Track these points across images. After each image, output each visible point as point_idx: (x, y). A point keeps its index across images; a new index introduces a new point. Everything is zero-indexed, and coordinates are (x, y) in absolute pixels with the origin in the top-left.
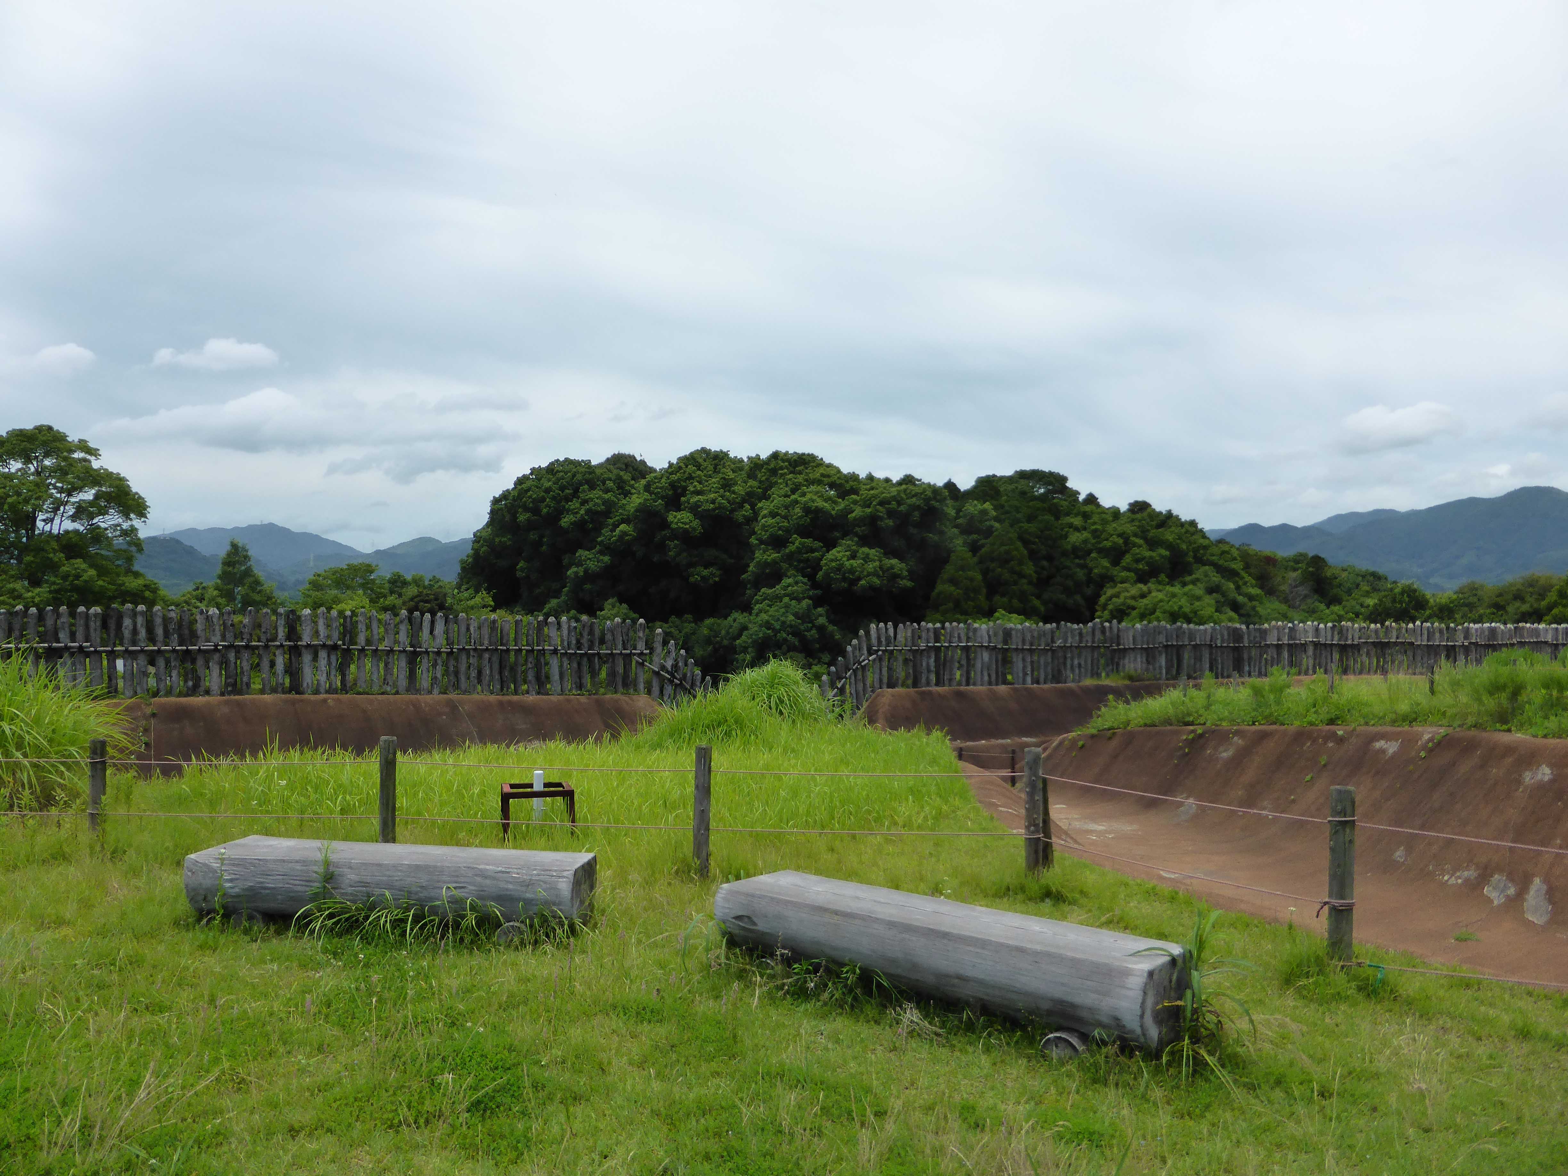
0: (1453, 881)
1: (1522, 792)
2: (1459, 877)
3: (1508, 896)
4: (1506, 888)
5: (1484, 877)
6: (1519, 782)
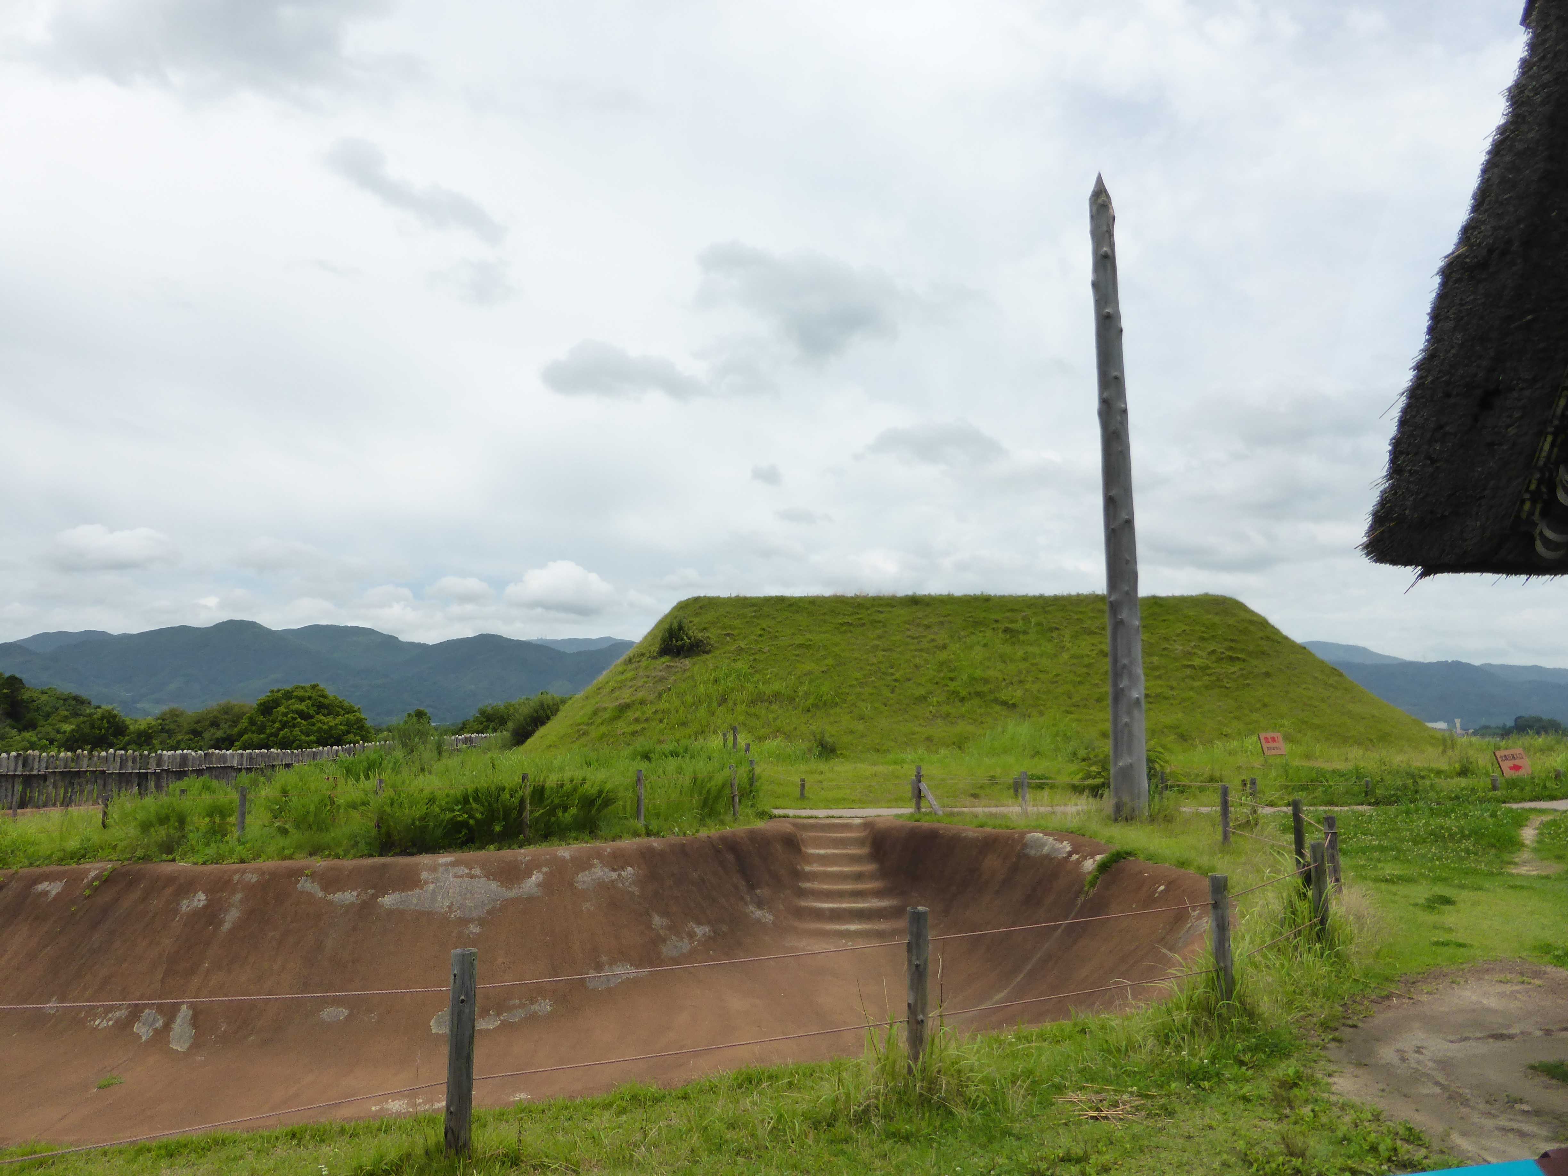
0: (104, 1024)
2: (110, 1019)
3: (156, 1030)
4: (155, 1020)
5: (135, 1015)
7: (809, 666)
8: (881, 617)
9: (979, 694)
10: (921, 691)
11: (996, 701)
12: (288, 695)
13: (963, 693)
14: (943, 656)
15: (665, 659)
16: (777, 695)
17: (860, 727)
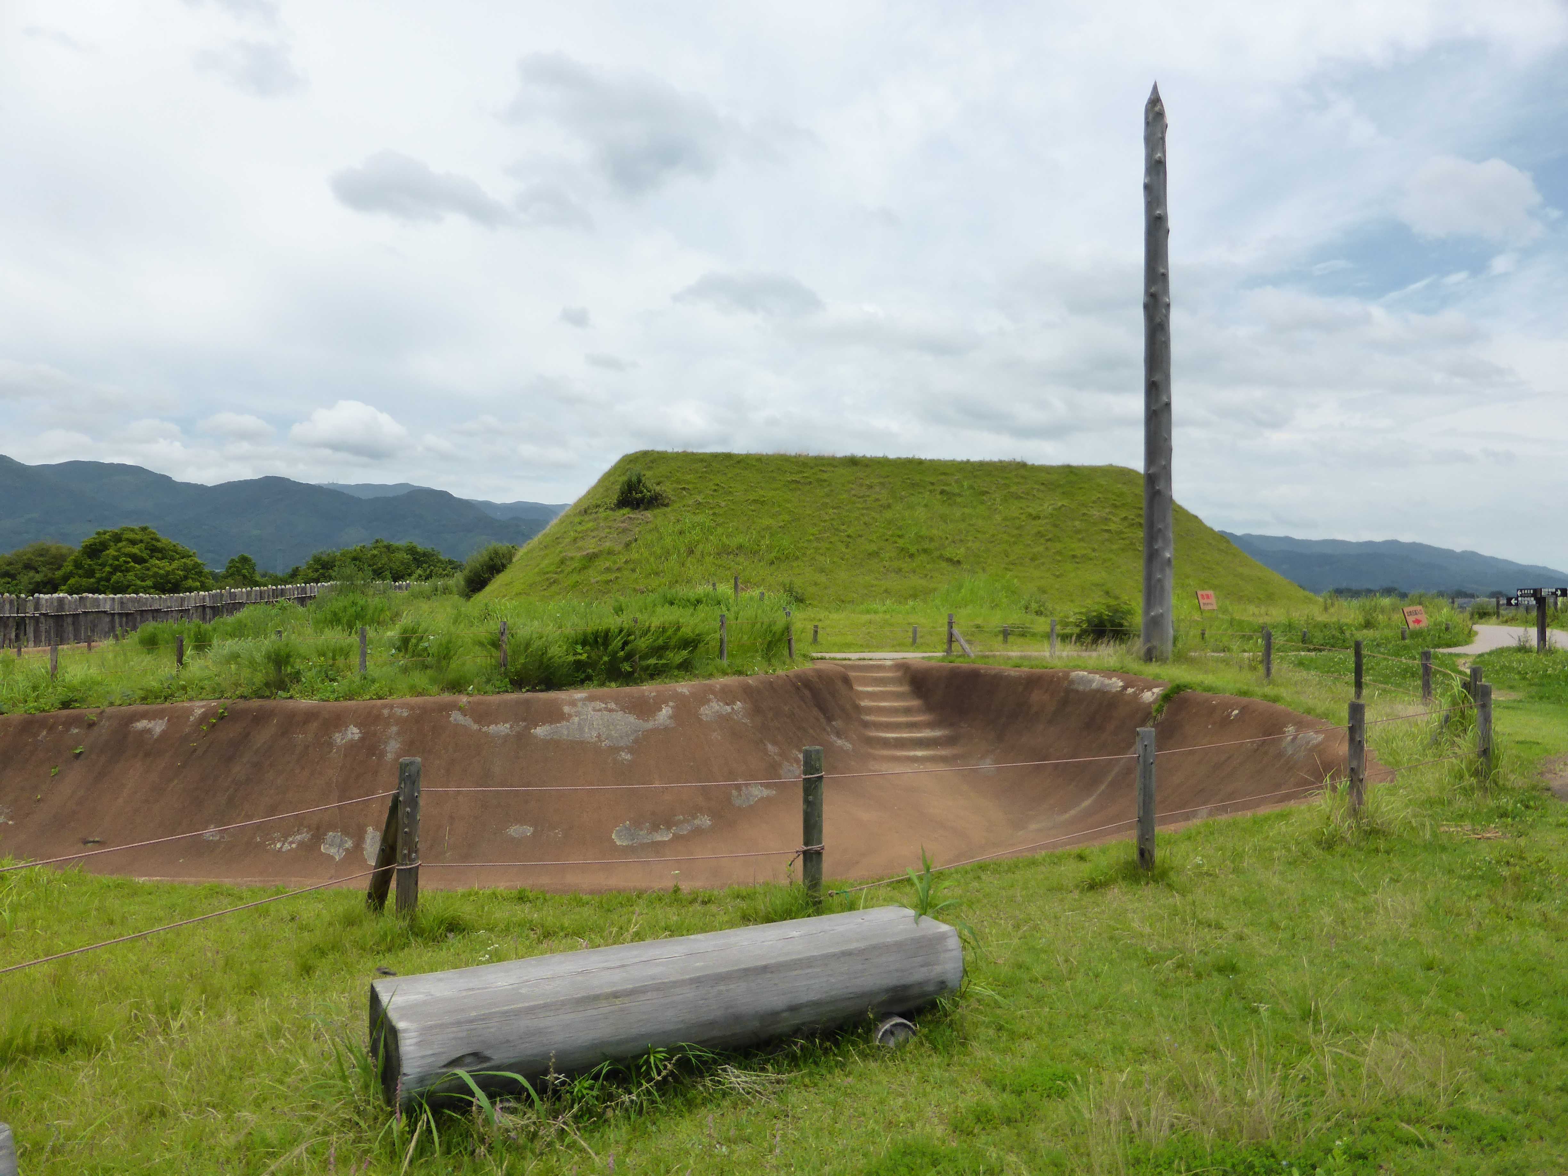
0: (287, 847)
1: (336, 753)
2: (291, 843)
3: (347, 850)
4: (342, 842)
5: (318, 836)
6: (330, 745)
7: (767, 521)
8: (825, 476)
9: (925, 551)
10: (873, 547)
11: (941, 557)
12: (117, 538)
13: (913, 550)
14: (888, 514)
15: (625, 510)
16: (740, 547)
17: (822, 579)
